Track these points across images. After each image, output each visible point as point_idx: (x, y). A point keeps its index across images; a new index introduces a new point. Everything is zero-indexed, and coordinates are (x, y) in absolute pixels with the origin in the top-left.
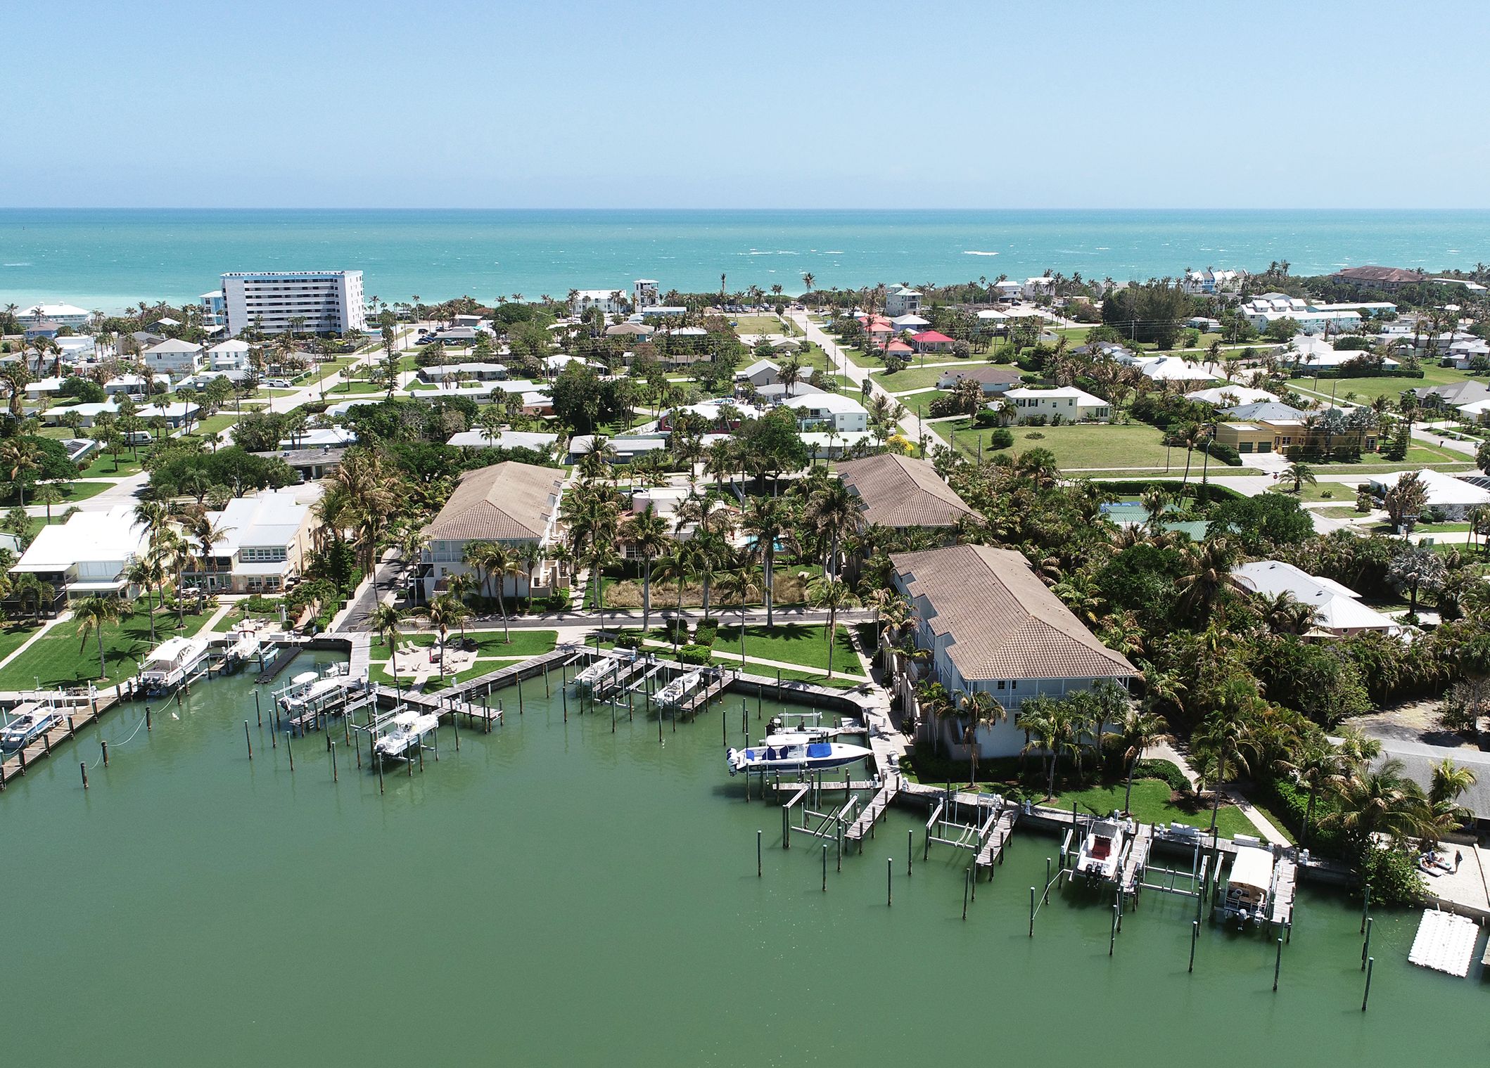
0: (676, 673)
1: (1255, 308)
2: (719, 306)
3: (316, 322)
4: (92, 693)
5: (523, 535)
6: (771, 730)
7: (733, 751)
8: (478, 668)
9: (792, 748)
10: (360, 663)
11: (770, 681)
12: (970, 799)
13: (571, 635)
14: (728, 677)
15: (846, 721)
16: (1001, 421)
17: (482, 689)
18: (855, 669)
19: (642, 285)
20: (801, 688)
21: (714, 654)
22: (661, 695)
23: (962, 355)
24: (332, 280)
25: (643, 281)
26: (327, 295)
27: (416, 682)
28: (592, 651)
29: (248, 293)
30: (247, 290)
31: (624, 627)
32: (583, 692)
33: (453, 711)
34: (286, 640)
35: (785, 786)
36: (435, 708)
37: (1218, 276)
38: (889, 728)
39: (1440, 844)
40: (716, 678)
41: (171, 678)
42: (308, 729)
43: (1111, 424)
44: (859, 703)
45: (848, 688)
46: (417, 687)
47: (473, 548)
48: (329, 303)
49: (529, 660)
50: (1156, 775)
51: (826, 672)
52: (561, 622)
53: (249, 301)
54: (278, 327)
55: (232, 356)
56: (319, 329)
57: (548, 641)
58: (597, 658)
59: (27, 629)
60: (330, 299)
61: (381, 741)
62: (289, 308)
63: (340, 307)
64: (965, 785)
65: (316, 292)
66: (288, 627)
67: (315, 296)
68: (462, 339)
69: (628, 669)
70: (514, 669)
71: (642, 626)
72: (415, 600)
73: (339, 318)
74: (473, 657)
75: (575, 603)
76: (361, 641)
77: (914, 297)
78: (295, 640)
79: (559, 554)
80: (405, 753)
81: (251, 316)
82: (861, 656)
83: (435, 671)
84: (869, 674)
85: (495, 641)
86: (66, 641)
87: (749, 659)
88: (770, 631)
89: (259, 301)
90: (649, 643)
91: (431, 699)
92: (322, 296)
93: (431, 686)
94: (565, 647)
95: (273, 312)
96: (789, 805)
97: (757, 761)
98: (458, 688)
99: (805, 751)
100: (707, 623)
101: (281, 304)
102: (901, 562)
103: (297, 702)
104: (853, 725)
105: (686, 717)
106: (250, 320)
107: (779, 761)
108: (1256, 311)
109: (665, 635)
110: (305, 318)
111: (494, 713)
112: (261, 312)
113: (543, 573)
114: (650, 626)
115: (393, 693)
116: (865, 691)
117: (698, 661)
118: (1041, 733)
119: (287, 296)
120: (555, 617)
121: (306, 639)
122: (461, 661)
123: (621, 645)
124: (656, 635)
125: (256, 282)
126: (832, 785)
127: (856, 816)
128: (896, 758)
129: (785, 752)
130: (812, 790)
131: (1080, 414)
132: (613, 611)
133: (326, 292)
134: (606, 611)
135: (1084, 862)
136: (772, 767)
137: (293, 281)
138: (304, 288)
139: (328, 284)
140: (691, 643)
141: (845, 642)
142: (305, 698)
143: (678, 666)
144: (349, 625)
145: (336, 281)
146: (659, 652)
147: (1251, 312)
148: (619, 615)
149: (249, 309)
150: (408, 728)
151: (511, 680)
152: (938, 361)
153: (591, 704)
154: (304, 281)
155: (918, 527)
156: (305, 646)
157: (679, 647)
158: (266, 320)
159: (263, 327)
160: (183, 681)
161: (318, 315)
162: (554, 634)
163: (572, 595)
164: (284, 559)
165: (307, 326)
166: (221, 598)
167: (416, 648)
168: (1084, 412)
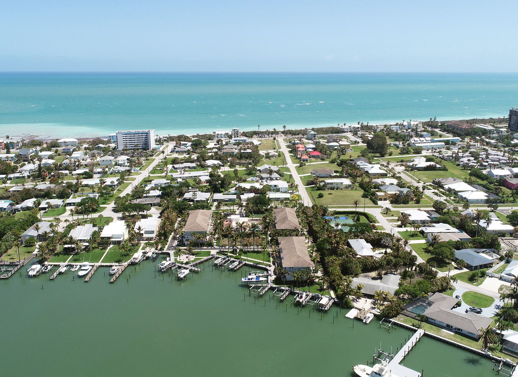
0: (234, 262)
1: (414, 141)
2: (257, 135)
3: (142, 145)
4: (123, 264)
5: (204, 230)
6: (250, 274)
7: (242, 278)
8: (195, 260)
9: (253, 278)
10: (173, 258)
11: (252, 263)
12: (283, 288)
13: (213, 252)
14: (244, 262)
15: (265, 272)
16: (323, 188)
17: (196, 264)
18: (269, 261)
19: (234, 130)
20: (258, 265)
21: (242, 257)
22: (230, 266)
23: (323, 160)
24: (146, 133)
25: (235, 128)
26: (145, 138)
27: (184, 262)
28: (218, 256)
29: (123, 138)
30: (123, 137)
31: (224, 250)
32: (216, 265)
33: (191, 269)
34: (156, 252)
35: (251, 285)
36: (188, 268)
37: (412, 123)
38: (273, 274)
39: (361, 298)
40: (242, 263)
41: (137, 261)
42: (165, 272)
43: (352, 189)
44: (268, 269)
45: (267, 265)
46: (184, 264)
47: (194, 233)
48: (145, 140)
49: (205, 258)
50: (318, 285)
51: (263, 262)
52: (212, 249)
53: (123, 140)
54: (131, 147)
55: (123, 161)
56: (143, 147)
57: (209, 254)
58: (219, 258)
59: (105, 248)
60: (146, 139)
61: (179, 275)
62: (134, 141)
63: (149, 141)
64: (283, 285)
65: (142, 137)
66: (156, 249)
67: (142, 138)
68: (183, 151)
69: (225, 260)
70: (202, 260)
71: (228, 250)
72: (181, 244)
73: (148, 144)
74: (194, 257)
75: (214, 244)
76: (172, 252)
77: (315, 134)
78: (158, 252)
79: (211, 234)
80: (184, 277)
81: (124, 144)
82: (271, 258)
83: (187, 260)
84: (272, 262)
85: (198, 253)
86: (113, 252)
87: (249, 259)
88: (254, 252)
89: (126, 140)
90: (229, 254)
91: (187, 266)
92: (144, 138)
93: (187, 263)
94: (212, 255)
95: (130, 143)
96: (250, 289)
97: (247, 280)
98: (192, 264)
99: (255, 279)
100: (241, 250)
101: (132, 140)
102: (280, 239)
103: (163, 267)
104: (266, 273)
105: (235, 271)
106: (124, 145)
107: (250, 281)
108: (415, 141)
109: (232, 252)
110: (139, 144)
111: (199, 270)
112: (127, 143)
113: (208, 237)
114: (229, 250)
115: (180, 265)
116: (270, 266)
117: (239, 259)
118: (295, 277)
119: (134, 138)
120: (210, 248)
121: (160, 252)
122: (192, 258)
123: (223, 255)
124: (231, 252)
125: (126, 134)
126: (259, 285)
127: (262, 291)
128: (272, 280)
129: (251, 279)
130: (255, 286)
131: (344, 186)
132: (222, 246)
133: (145, 137)
134: (221, 246)
135: (298, 299)
136: (249, 282)
137: (136, 134)
138: (139, 136)
139: (145, 135)
140: (237, 255)
141: (269, 255)
142: (164, 266)
143: (234, 260)
144: (168, 249)
145: (148, 134)
146: (231, 257)
147: (413, 142)
148: (223, 247)
149: (124, 142)
150: (184, 273)
151: (202, 262)
152: (316, 162)
153: (217, 268)
154: (139, 134)
155: (286, 229)
156: (160, 253)
157: (235, 255)
158: (128, 145)
159: (127, 147)
160: (139, 261)
161: (142, 143)
162: (210, 252)
163: (214, 242)
164: (154, 233)
165: (139, 146)
166: (141, 242)
167: (183, 255)
168: (345, 186)
